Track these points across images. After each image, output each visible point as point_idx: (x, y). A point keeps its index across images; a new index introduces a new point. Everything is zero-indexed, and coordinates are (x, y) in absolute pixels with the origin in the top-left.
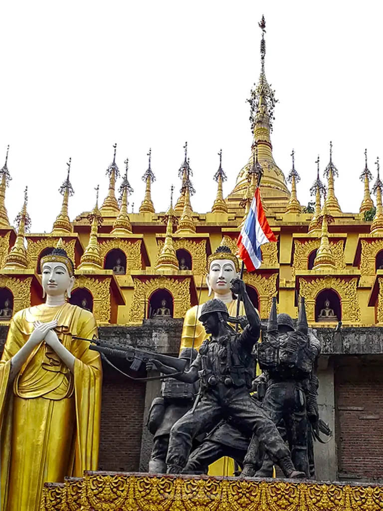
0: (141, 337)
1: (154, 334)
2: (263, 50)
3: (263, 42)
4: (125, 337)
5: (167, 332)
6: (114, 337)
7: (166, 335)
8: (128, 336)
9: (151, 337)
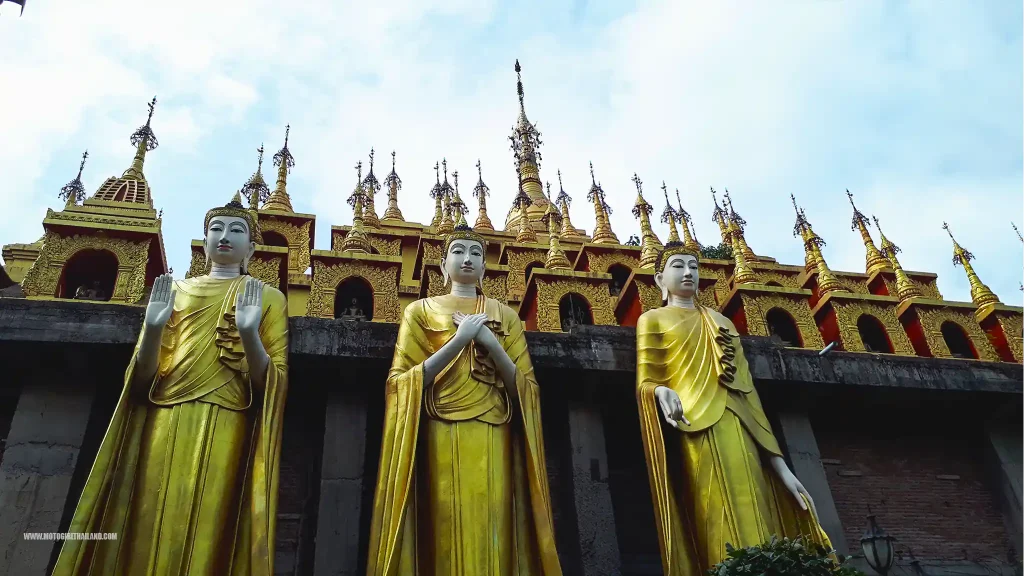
0: (577, 348)
1: (593, 345)
2: (520, 91)
3: (520, 84)
4: (555, 346)
5: (611, 342)
6: (540, 345)
7: (609, 347)
8: (559, 345)
9: (591, 348)
